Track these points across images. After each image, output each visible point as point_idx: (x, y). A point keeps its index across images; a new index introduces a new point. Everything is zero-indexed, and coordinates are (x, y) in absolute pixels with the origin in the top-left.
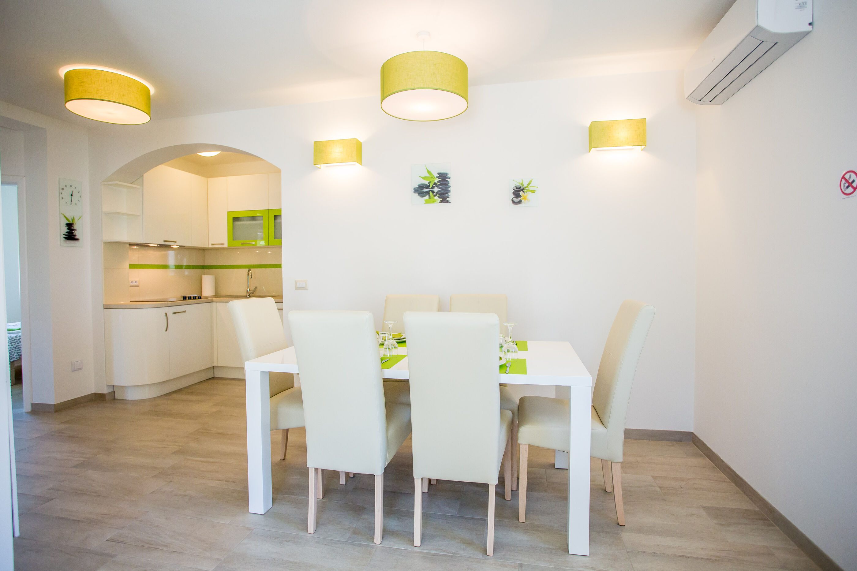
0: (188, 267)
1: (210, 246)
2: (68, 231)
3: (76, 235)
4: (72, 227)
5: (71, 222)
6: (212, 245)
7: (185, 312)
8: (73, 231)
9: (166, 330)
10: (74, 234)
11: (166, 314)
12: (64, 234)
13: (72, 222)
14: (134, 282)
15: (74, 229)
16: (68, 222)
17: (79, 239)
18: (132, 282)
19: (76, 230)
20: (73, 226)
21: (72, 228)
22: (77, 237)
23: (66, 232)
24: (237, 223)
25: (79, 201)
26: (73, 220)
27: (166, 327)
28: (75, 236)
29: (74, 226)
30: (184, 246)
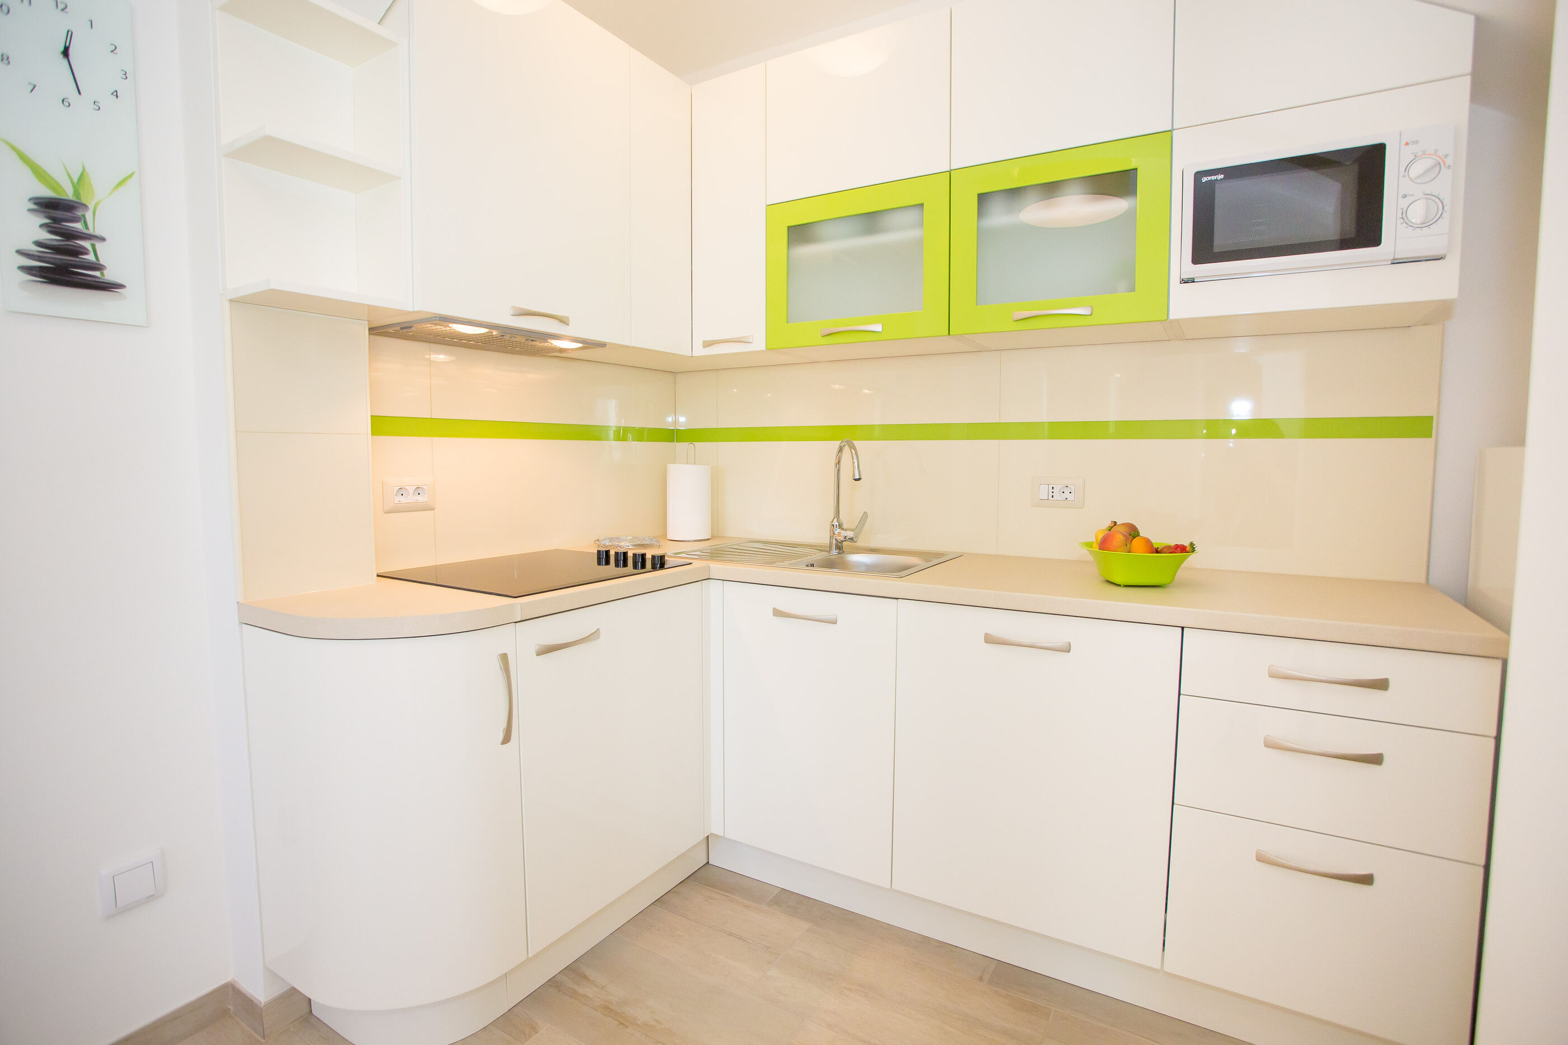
0: (622, 434)
1: (699, 351)
2: (45, 236)
3: (102, 262)
4: (76, 220)
5: (69, 194)
6: (707, 344)
7: (594, 636)
8: (86, 244)
9: (507, 739)
10: (91, 257)
11: (504, 658)
12: (20, 252)
13: (76, 193)
14: (411, 489)
15: (91, 231)
16: (46, 193)
17: (121, 286)
18: (401, 491)
19: (103, 239)
20: (79, 213)
21: (78, 226)
22: (109, 275)
23: (38, 244)
24: (805, 251)
25: (116, 94)
26: (81, 181)
27: (504, 725)
28: (97, 267)
29: (89, 216)
30: (602, 345)
